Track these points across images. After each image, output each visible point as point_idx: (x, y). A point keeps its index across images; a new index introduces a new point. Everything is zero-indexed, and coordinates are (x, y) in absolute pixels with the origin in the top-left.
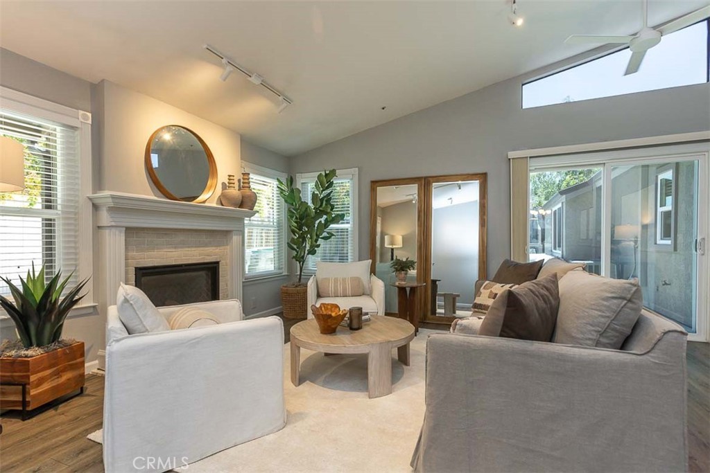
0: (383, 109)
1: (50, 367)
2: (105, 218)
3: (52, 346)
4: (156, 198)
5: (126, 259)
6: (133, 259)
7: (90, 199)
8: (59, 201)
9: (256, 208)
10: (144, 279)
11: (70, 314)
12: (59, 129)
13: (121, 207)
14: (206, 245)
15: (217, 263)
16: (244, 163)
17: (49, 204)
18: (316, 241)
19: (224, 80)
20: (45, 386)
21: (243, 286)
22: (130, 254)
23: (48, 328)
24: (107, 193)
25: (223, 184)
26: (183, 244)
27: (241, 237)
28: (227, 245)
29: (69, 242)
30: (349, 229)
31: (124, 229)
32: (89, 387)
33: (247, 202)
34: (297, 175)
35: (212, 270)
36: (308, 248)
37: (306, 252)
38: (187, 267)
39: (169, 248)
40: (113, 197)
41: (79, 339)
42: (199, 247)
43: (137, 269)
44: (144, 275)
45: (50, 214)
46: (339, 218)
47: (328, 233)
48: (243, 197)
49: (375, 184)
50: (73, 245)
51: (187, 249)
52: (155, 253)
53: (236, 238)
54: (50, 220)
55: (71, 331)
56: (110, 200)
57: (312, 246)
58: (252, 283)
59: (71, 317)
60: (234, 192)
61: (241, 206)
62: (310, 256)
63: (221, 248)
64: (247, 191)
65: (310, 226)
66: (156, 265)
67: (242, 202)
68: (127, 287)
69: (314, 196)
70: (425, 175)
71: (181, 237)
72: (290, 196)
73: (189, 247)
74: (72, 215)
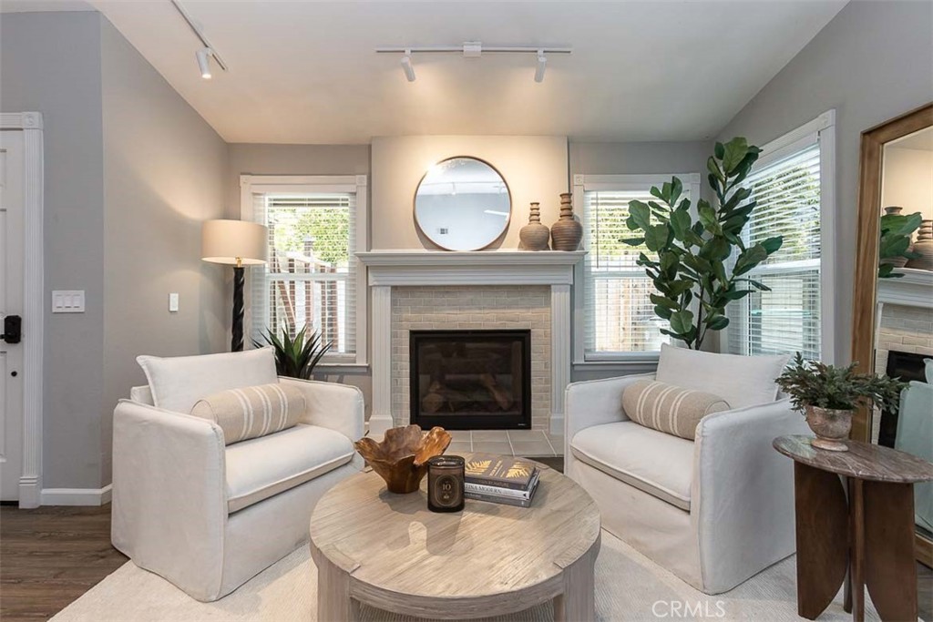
6: (407, 320)
14: (509, 306)
15: (528, 331)
27: (567, 294)
28: (548, 305)
30: (820, 272)
31: (390, 288)
38: (474, 335)
39: (451, 309)
42: (496, 308)
43: (413, 333)
44: (421, 340)
47: (752, 283)
51: (478, 311)
52: (433, 315)
53: (557, 296)
54: (332, 282)
63: (537, 310)
66: (435, 329)
71: (469, 297)
73: (480, 309)
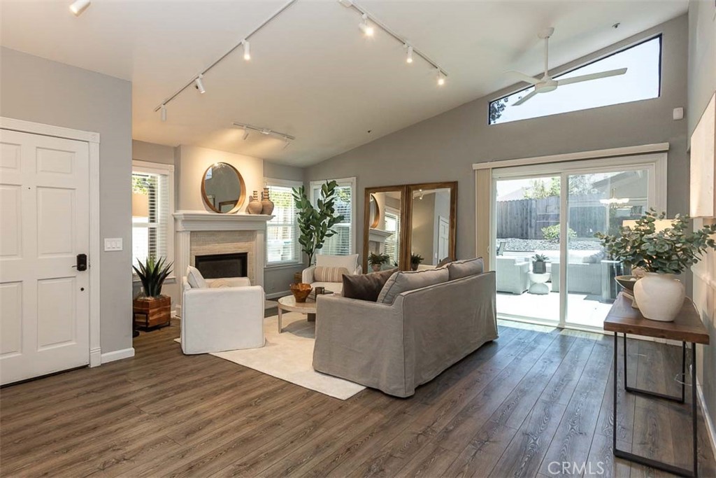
0: (369, 132)
1: (157, 307)
2: (180, 227)
3: (157, 297)
4: (207, 213)
5: (191, 250)
6: (194, 250)
7: (173, 215)
8: (159, 218)
9: (273, 214)
10: (200, 263)
11: (164, 282)
12: (159, 177)
13: (189, 219)
14: (238, 241)
15: (246, 254)
16: (266, 179)
17: (153, 220)
18: (322, 238)
19: (245, 139)
20: (155, 317)
21: (264, 272)
22: (193, 247)
23: (156, 286)
24: (181, 212)
25: (251, 197)
26: (224, 241)
27: (263, 235)
28: (253, 240)
29: (163, 243)
30: (350, 228)
31: (190, 232)
32: (173, 323)
33: (266, 210)
34: (311, 182)
35: (242, 258)
36: (315, 243)
37: (314, 246)
38: (226, 256)
39: (215, 243)
40: (184, 215)
41: (168, 295)
42: (233, 242)
43: (197, 257)
44: (200, 261)
45: (153, 225)
46: (341, 218)
47: (332, 231)
48: (263, 206)
49: (369, 190)
50: (164, 245)
52: (206, 247)
53: (259, 236)
55: (165, 291)
56: (183, 216)
57: (318, 242)
58: (271, 269)
59: (166, 284)
60: (258, 203)
61: (262, 212)
62: (317, 249)
63: (249, 243)
64: (267, 202)
65: (317, 225)
66: (207, 254)
67: (263, 210)
68: (191, 267)
69: (320, 202)
70: (407, 183)
72: (303, 202)
73: (227, 243)
74: (165, 225)
